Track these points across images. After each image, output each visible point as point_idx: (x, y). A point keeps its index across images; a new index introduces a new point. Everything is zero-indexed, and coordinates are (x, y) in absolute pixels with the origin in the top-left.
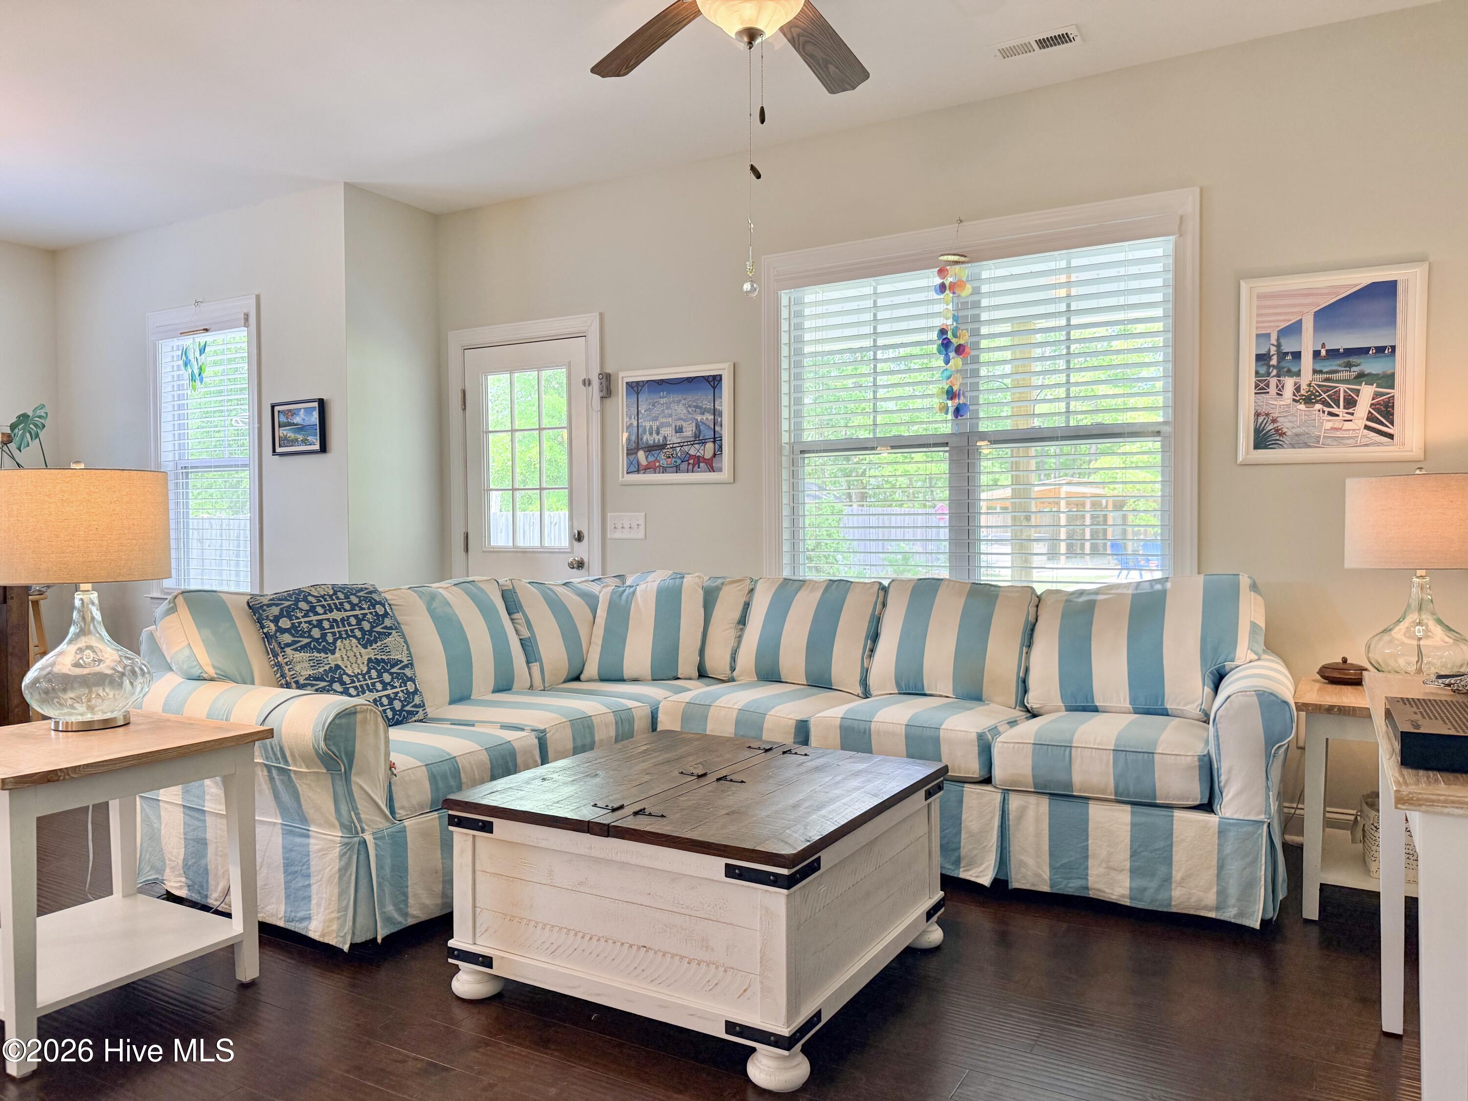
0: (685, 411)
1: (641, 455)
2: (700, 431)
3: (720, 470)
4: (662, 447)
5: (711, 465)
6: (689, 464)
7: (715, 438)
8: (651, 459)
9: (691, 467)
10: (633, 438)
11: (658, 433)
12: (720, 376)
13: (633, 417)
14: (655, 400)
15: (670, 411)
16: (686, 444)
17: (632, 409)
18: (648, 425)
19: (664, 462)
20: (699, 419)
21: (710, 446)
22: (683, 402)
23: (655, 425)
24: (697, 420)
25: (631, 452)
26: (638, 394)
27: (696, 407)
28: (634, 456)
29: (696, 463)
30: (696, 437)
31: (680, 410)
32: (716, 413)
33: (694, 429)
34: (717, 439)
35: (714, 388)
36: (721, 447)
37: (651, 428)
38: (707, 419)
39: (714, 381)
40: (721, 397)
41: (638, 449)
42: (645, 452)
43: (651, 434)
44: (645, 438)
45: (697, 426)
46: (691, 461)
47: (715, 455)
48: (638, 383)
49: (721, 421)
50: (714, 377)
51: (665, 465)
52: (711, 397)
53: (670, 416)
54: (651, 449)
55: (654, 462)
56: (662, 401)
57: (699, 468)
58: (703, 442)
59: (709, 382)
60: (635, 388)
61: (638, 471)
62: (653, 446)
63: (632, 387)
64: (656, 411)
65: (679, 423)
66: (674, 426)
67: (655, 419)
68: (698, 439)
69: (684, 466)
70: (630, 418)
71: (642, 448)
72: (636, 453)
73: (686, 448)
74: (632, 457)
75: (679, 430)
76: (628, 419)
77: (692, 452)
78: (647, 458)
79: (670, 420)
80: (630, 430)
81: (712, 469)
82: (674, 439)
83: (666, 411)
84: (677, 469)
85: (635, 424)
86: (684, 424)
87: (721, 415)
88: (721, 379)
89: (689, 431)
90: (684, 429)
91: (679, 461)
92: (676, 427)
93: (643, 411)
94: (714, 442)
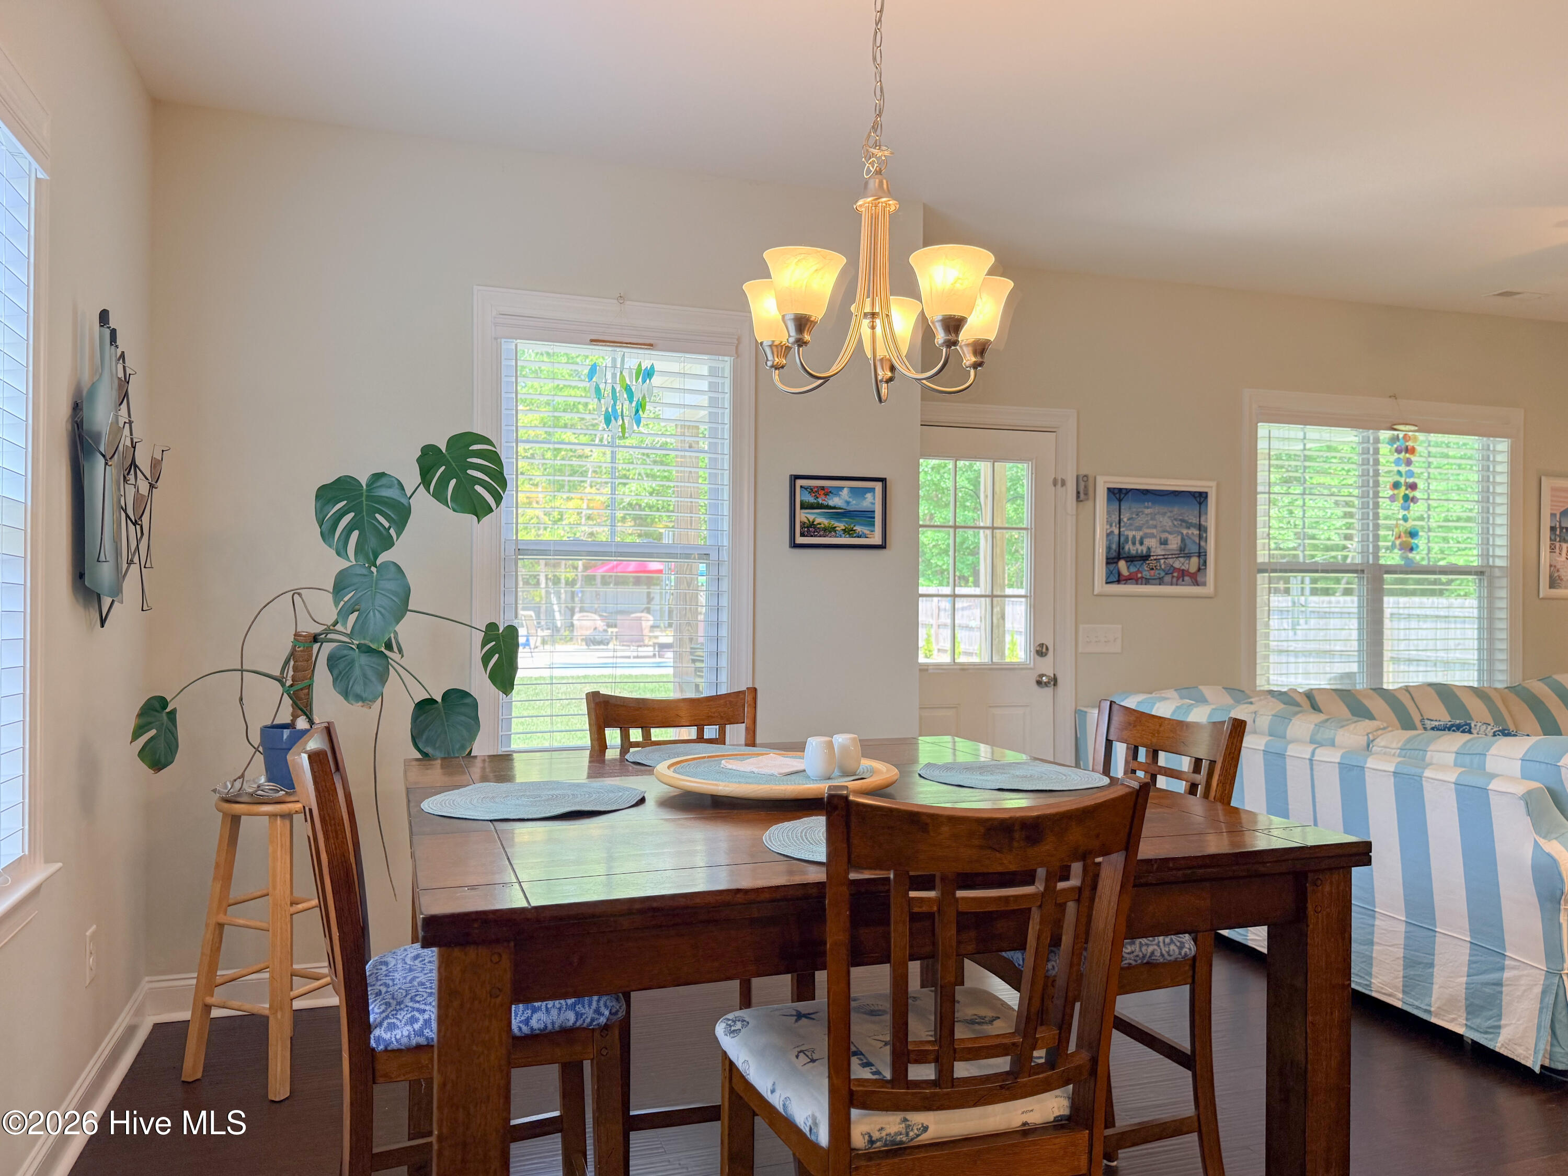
0: (1170, 524)
1: (1122, 564)
2: (1185, 545)
3: (1204, 584)
4: (1145, 558)
5: (1195, 579)
6: (1173, 577)
7: (1200, 553)
8: (1133, 569)
9: (1175, 580)
10: (1114, 546)
11: (1141, 543)
12: (1206, 493)
13: (1114, 524)
14: (1140, 510)
15: (1154, 523)
16: (1170, 556)
17: (1113, 516)
18: (1131, 534)
19: (1146, 574)
20: (1185, 532)
21: (1195, 560)
22: (1169, 514)
23: (1139, 535)
24: (1182, 534)
25: (1111, 561)
26: (1120, 500)
27: (1183, 521)
28: (1114, 565)
29: (1181, 576)
30: (1181, 551)
31: (1166, 522)
32: (1202, 529)
33: (1179, 542)
34: (1202, 554)
35: (1200, 504)
36: (1205, 562)
37: (1134, 537)
38: (1193, 533)
39: (1200, 498)
40: (1206, 514)
41: (1119, 558)
42: (1127, 562)
43: (1134, 543)
44: (1127, 548)
45: (1183, 540)
46: (1175, 574)
47: (1199, 569)
48: (1120, 490)
49: (1206, 537)
50: (1200, 493)
51: (1148, 577)
52: (1197, 512)
53: (1155, 527)
54: (1131, 559)
55: (1136, 573)
56: (1147, 511)
57: (1183, 581)
58: (1188, 556)
59: (1195, 497)
60: (1117, 495)
61: (1119, 582)
62: (1135, 557)
63: (1114, 494)
64: (1139, 521)
65: (1164, 535)
66: (1158, 538)
67: (1139, 529)
68: (1183, 552)
69: (1168, 578)
70: (1111, 526)
71: (1123, 558)
72: (1117, 563)
73: (1170, 561)
74: (1112, 567)
75: (1164, 542)
76: (1108, 527)
77: (1177, 565)
78: (1128, 568)
79: (1154, 531)
80: (1111, 537)
81: (1196, 583)
82: (1158, 550)
83: (1151, 522)
84: (1161, 581)
85: (1116, 532)
86: (1170, 537)
87: (1206, 531)
88: (1206, 497)
89: (1174, 543)
90: (1169, 542)
91: (1163, 574)
92: (1160, 539)
93: (1125, 520)
94: (1199, 556)
